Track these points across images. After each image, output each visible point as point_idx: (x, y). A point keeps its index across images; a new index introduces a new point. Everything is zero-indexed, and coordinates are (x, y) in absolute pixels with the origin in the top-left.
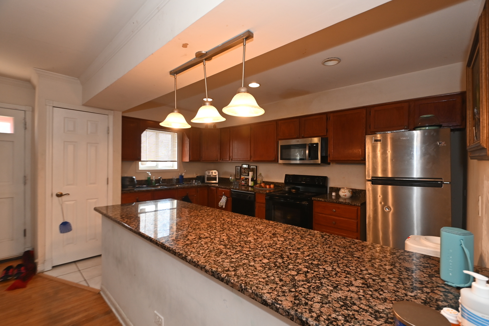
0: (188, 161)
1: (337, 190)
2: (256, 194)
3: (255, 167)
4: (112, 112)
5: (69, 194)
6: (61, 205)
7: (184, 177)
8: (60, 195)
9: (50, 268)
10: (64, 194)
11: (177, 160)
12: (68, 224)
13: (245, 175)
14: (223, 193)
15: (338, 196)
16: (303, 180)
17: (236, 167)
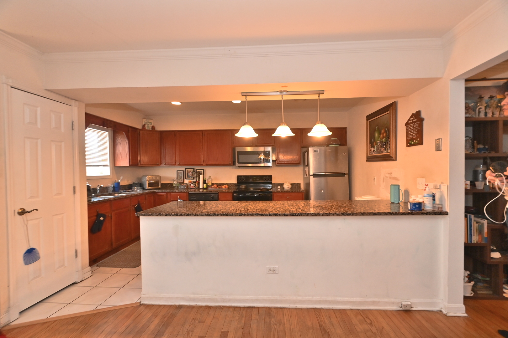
0: (128, 165)
1: (282, 185)
2: (219, 193)
3: (203, 171)
4: (77, 103)
5: (37, 210)
6: (27, 226)
7: (121, 184)
8: (23, 212)
9: (17, 315)
10: (29, 210)
11: (109, 164)
12: (35, 250)
13: (192, 179)
14: (178, 197)
15: (282, 188)
16: (254, 179)
17: (177, 171)
